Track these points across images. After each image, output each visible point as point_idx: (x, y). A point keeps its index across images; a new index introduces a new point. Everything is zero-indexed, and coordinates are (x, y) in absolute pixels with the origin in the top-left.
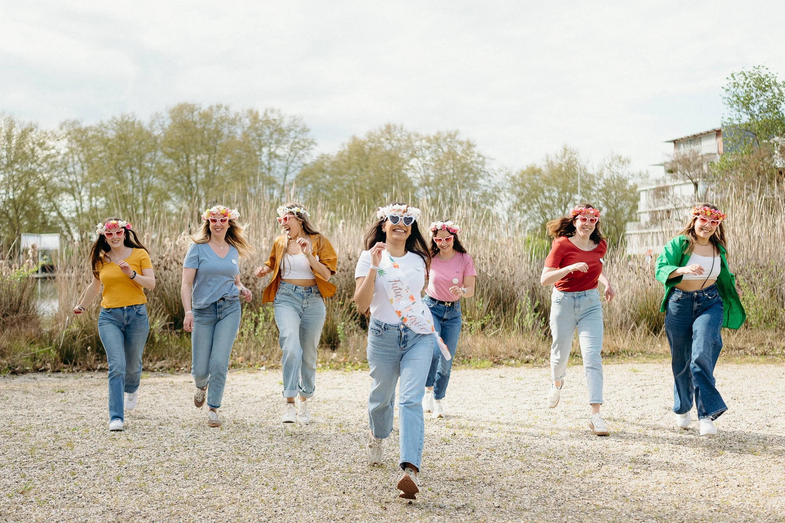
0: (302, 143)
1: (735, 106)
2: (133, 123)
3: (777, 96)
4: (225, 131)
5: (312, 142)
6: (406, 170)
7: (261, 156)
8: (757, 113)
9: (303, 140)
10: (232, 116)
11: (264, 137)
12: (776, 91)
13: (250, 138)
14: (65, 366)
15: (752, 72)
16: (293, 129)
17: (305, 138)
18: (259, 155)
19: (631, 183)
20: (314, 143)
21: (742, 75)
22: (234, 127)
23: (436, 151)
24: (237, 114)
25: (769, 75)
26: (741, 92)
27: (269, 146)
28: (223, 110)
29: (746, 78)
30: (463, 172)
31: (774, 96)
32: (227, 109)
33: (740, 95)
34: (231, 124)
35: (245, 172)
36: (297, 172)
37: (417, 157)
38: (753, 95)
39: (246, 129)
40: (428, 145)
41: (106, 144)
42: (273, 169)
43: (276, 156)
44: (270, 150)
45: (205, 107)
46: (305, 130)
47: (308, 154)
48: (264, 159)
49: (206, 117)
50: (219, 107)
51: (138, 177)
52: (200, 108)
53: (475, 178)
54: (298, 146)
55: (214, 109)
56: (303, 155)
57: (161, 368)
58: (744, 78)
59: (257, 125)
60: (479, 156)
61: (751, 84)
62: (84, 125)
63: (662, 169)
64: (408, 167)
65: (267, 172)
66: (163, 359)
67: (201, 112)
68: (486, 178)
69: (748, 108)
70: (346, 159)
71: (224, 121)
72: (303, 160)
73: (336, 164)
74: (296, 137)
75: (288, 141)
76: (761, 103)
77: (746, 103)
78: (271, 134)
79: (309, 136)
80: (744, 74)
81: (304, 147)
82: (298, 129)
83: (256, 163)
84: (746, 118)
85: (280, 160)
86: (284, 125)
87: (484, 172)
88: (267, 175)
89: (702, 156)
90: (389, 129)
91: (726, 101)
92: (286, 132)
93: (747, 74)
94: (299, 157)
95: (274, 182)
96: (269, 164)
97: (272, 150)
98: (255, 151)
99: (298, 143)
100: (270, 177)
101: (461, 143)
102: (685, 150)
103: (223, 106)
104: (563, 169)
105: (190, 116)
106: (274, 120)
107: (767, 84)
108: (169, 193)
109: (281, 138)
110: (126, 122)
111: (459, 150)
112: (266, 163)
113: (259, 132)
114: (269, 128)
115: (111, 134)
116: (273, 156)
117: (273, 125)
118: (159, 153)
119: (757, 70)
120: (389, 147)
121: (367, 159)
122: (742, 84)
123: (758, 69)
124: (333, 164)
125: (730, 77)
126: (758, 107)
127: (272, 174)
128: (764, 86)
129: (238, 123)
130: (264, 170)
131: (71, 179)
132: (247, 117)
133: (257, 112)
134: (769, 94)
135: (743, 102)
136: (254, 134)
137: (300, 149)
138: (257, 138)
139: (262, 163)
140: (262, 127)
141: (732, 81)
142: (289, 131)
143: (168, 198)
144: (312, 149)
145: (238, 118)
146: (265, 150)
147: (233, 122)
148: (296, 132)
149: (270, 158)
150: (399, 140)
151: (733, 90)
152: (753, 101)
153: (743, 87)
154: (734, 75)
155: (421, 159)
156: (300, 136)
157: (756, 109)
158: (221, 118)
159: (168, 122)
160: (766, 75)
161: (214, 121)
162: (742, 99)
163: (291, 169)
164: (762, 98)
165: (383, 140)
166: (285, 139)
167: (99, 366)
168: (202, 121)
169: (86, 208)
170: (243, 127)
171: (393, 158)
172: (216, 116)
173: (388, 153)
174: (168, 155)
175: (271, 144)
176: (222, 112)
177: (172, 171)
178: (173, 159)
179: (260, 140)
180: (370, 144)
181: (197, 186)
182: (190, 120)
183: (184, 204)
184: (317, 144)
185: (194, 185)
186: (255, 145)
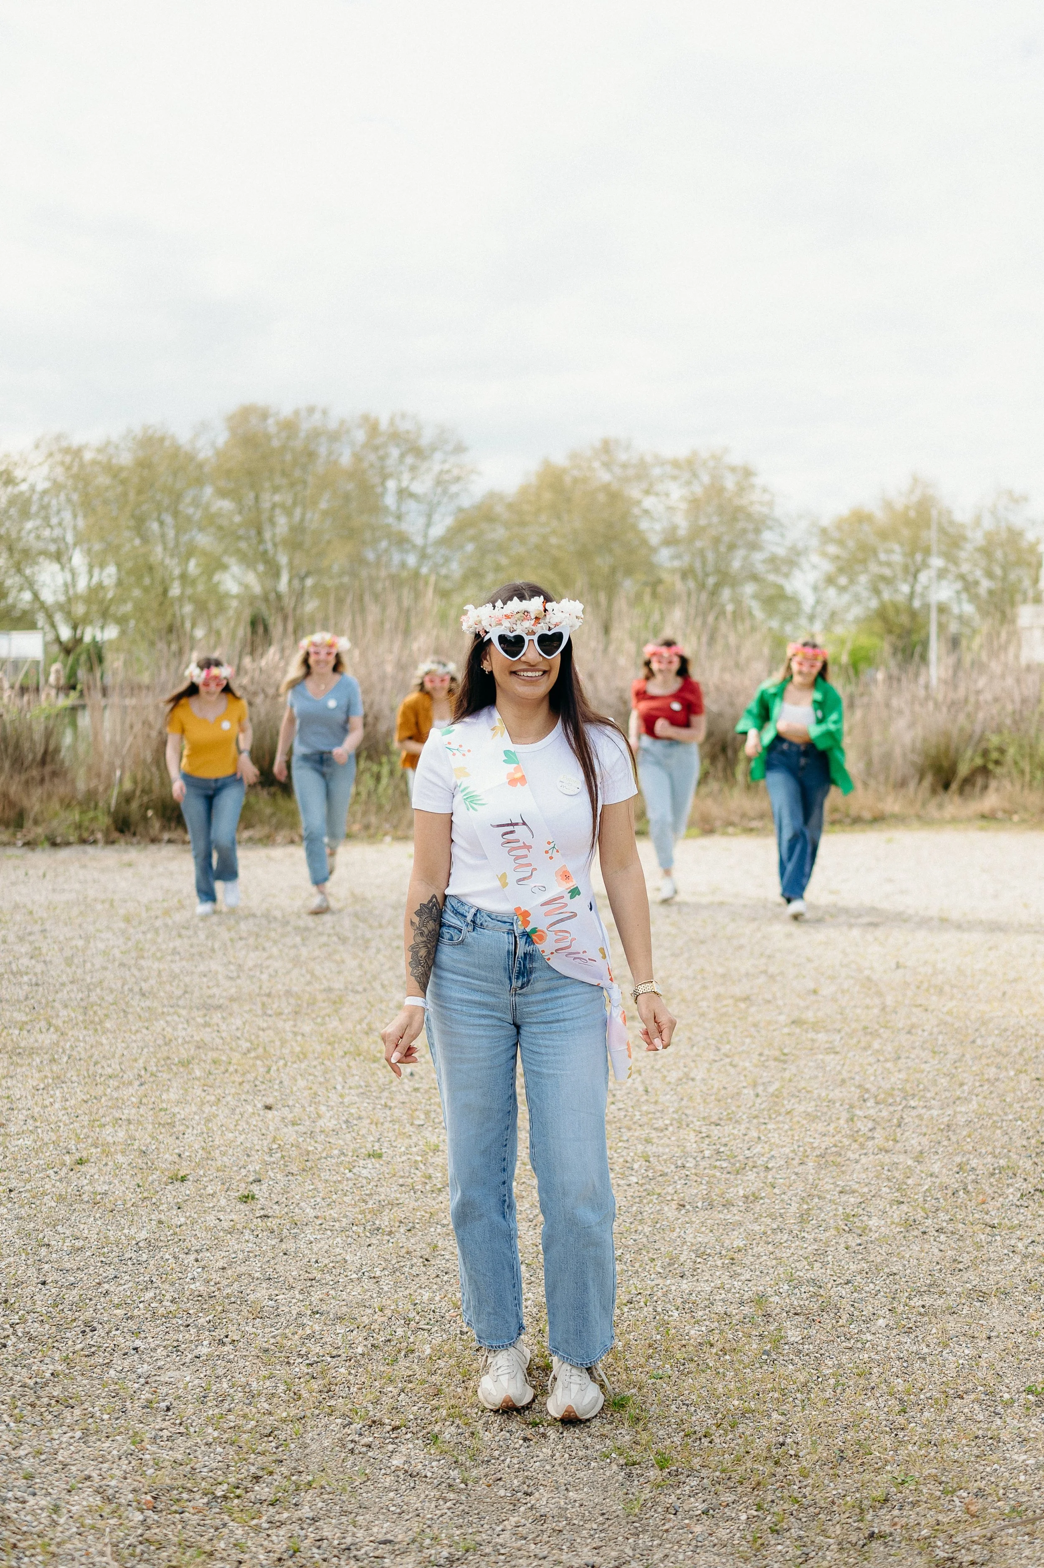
0: (456, 472)
2: (162, 440)
4: (323, 450)
5: (473, 471)
6: (636, 517)
7: (384, 494)
9: (457, 466)
10: (333, 425)
11: (389, 462)
13: (366, 464)
16: (440, 447)
17: (460, 463)
18: (380, 494)
19: (1030, 536)
20: (476, 472)
22: (337, 445)
23: (689, 483)
24: (342, 422)
27: (399, 478)
28: (317, 416)
30: (736, 520)
32: (325, 412)
34: (333, 440)
35: (357, 522)
36: (449, 521)
37: (656, 495)
39: (357, 448)
40: (676, 472)
41: (115, 476)
42: (405, 518)
43: (412, 495)
44: (399, 485)
45: (286, 411)
46: (460, 448)
47: (466, 491)
48: (390, 500)
49: (290, 427)
50: (311, 410)
51: (172, 533)
52: (278, 413)
53: (757, 531)
54: (448, 477)
55: (303, 413)
56: (457, 492)
59: (377, 441)
60: (765, 492)
62: (77, 440)
64: (639, 512)
65: (395, 522)
67: (281, 418)
68: (776, 529)
70: (533, 498)
71: (319, 435)
72: (457, 502)
73: (516, 508)
74: (444, 462)
75: (431, 468)
78: (402, 456)
79: (467, 459)
81: (459, 479)
82: (449, 447)
83: (375, 508)
85: (417, 501)
86: (425, 441)
87: (774, 520)
88: (396, 529)
90: (606, 447)
92: (427, 452)
94: (450, 496)
95: (408, 541)
96: (398, 508)
97: (404, 484)
98: (373, 487)
99: (450, 472)
100: (400, 531)
101: (733, 469)
103: (319, 409)
104: (912, 514)
105: (262, 425)
106: (407, 432)
108: (226, 559)
109: (418, 463)
110: (151, 438)
111: (730, 483)
112: (393, 507)
113: (381, 453)
114: (398, 445)
115: (125, 459)
116: (404, 495)
117: (406, 440)
118: (208, 491)
120: (605, 477)
121: (569, 500)
124: (510, 506)
127: (403, 526)
129: (344, 438)
130: (389, 520)
131: (55, 536)
132: (360, 428)
133: (377, 418)
136: (372, 457)
137: (452, 483)
138: (378, 464)
139: (386, 509)
140: (386, 444)
142: (433, 450)
143: (224, 567)
144: (473, 482)
145: (343, 429)
146: (391, 484)
147: (334, 437)
148: (444, 452)
149: (400, 498)
150: (624, 466)
155: (661, 498)
156: (452, 459)
158: (315, 429)
159: (222, 437)
161: (302, 435)
163: (437, 517)
165: (596, 464)
166: (426, 464)
168: (284, 435)
169: (82, 584)
170: (353, 446)
171: (614, 497)
172: (305, 426)
173: (606, 488)
174: (222, 493)
175: (401, 473)
176: (317, 419)
177: (231, 522)
178: (232, 500)
179: (382, 468)
180: (574, 473)
181: (274, 546)
182: (262, 434)
183: (251, 578)
184: (480, 474)
185: (269, 545)
186: (373, 476)
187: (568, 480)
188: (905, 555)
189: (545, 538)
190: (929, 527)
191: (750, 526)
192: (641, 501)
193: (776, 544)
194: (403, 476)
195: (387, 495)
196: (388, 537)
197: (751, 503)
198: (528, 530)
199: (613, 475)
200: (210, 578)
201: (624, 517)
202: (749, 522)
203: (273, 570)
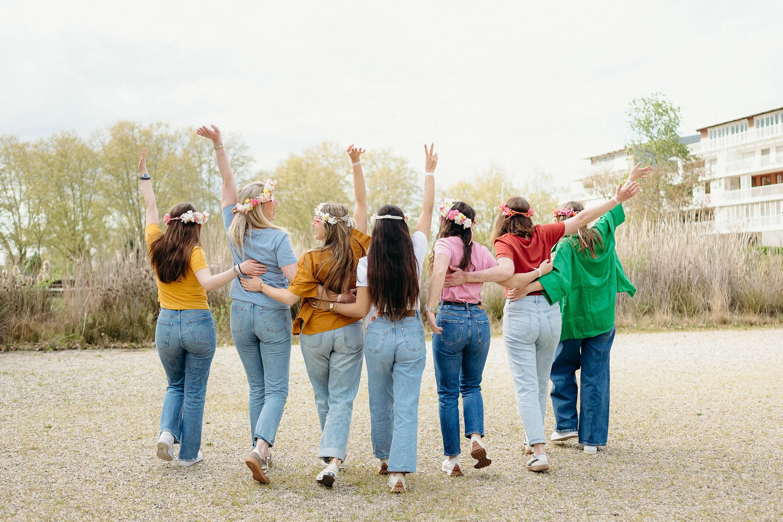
0: (241, 160)
1: (637, 129)
2: (74, 140)
3: (673, 120)
4: (166, 148)
5: (250, 159)
7: (201, 172)
8: (656, 135)
9: (242, 157)
10: (171, 132)
11: (204, 154)
12: (672, 116)
13: (190, 155)
14: (89, 345)
15: (651, 98)
16: (232, 147)
17: (244, 155)
18: (199, 172)
20: (252, 160)
21: (642, 101)
22: (174, 144)
23: (370, 167)
24: (177, 132)
25: (667, 101)
26: (642, 116)
27: (209, 163)
28: (163, 128)
29: (646, 104)
30: (397, 187)
31: (670, 120)
32: (167, 126)
33: (641, 119)
34: (171, 141)
35: (186, 188)
38: (652, 119)
39: (185, 147)
41: (46, 161)
42: (213, 185)
44: (210, 167)
45: (145, 126)
46: (243, 147)
47: (247, 171)
48: (204, 176)
49: (147, 134)
50: (159, 125)
51: (79, 194)
52: (141, 126)
53: (408, 193)
54: (237, 163)
55: (155, 126)
56: (242, 172)
58: (644, 104)
59: (197, 143)
60: (412, 172)
61: (650, 109)
62: (22, 140)
63: (581, 184)
64: (343, 183)
65: (207, 188)
67: (142, 129)
68: (418, 193)
69: (648, 131)
70: (284, 175)
71: (164, 139)
72: (242, 177)
74: (235, 154)
76: (659, 127)
77: (647, 126)
79: (247, 153)
80: (644, 100)
81: (243, 164)
82: (237, 147)
83: (197, 180)
84: (646, 140)
88: (208, 191)
89: (613, 173)
90: (325, 147)
91: (629, 124)
93: (647, 101)
94: (238, 173)
95: (214, 198)
96: (209, 180)
98: (195, 168)
99: (238, 160)
100: (210, 193)
101: (394, 160)
102: (601, 167)
103: (163, 124)
105: (131, 133)
107: (664, 109)
108: (109, 208)
110: (67, 140)
111: (393, 167)
112: (206, 179)
113: (199, 149)
115: (52, 151)
116: (212, 173)
118: (100, 169)
119: (655, 97)
120: (325, 164)
121: (305, 176)
122: (643, 109)
123: (656, 95)
125: (632, 103)
126: (657, 131)
127: (211, 190)
128: (661, 111)
129: (178, 141)
130: (204, 187)
131: (9, 195)
132: (187, 135)
134: (666, 118)
135: (643, 125)
136: (194, 151)
137: (239, 166)
138: (197, 155)
139: (202, 180)
140: (201, 145)
141: (634, 107)
143: (109, 213)
144: (251, 165)
145: (178, 135)
146: (205, 167)
147: (172, 140)
148: (235, 149)
149: (210, 174)
150: (334, 157)
151: (635, 114)
152: (652, 124)
153: (643, 112)
154: (636, 101)
156: (239, 153)
157: (654, 132)
158: (162, 135)
159: (108, 139)
160: (664, 102)
161: (154, 138)
162: (643, 123)
164: (660, 122)
165: (320, 156)
167: (112, 346)
168: (143, 138)
170: (183, 145)
171: (330, 175)
172: (156, 134)
173: (325, 169)
174: (108, 172)
175: (210, 160)
176: (162, 129)
177: (113, 188)
178: (113, 175)
179: (200, 158)
180: (307, 160)
181: (138, 201)
182: (131, 138)
183: (125, 219)
184: (255, 161)
185: (135, 200)
186: (194, 162)
187: (304, 166)
188: (487, 208)
189: (292, 197)
190: (500, 192)
191: (404, 191)
192: (344, 177)
193: (418, 201)
194: (211, 162)
195: (203, 173)
196: (203, 196)
197: (405, 178)
198: (282, 193)
199: (329, 162)
200: (101, 219)
201: (335, 185)
202: (404, 188)
203: (138, 214)
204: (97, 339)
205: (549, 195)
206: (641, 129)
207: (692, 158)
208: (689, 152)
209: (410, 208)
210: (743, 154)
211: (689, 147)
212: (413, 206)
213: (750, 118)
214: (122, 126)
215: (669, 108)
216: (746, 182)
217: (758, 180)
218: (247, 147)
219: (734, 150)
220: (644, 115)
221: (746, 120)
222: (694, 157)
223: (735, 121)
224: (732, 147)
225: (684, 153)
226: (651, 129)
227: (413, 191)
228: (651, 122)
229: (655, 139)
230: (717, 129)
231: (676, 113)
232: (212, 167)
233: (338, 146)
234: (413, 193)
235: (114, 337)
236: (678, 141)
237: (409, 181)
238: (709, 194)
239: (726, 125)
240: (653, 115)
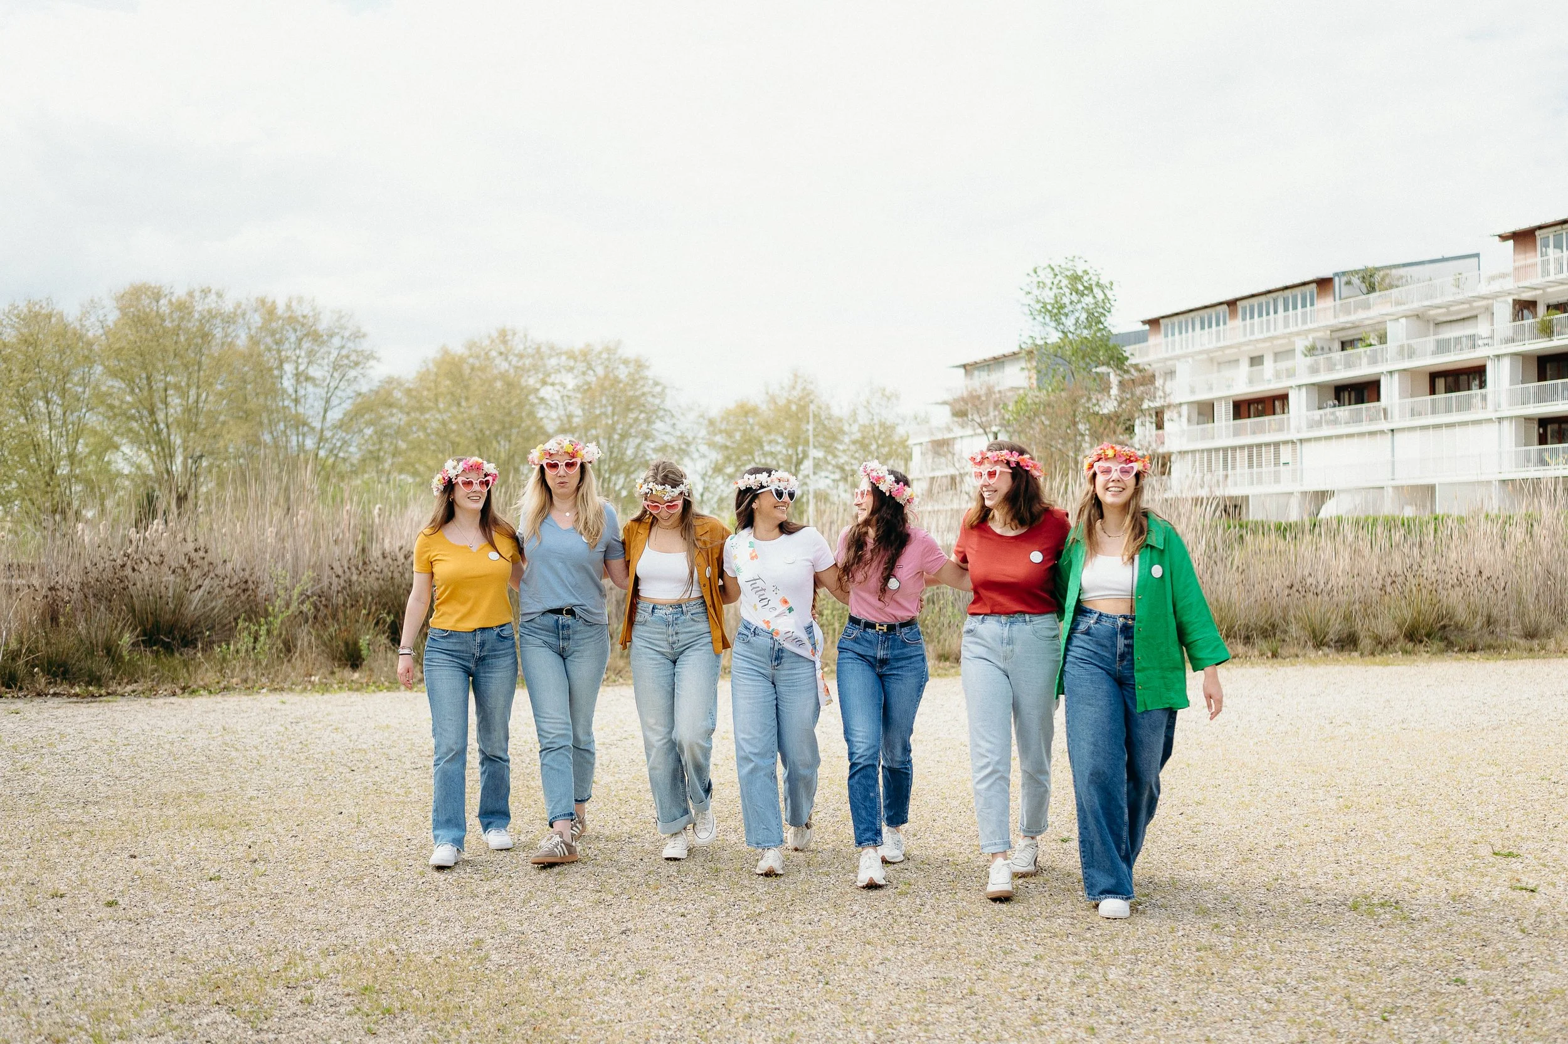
0: (353, 357)
1: (1039, 318)
2: (49, 316)
3: (1101, 303)
4: (218, 333)
5: (370, 356)
6: (533, 405)
7: (281, 377)
8: (1072, 329)
9: (356, 351)
10: (228, 306)
11: (287, 345)
12: (1100, 296)
13: (262, 347)
15: (1063, 265)
16: (337, 334)
17: (359, 349)
18: (277, 377)
19: (901, 431)
20: (374, 358)
21: (1049, 270)
22: (232, 328)
23: (584, 373)
24: (239, 305)
25: (1091, 271)
26: (1048, 296)
27: (297, 362)
28: (213, 297)
29: (1056, 275)
30: (628, 409)
31: (1096, 303)
32: (219, 295)
33: (1048, 301)
34: (228, 322)
35: (252, 405)
36: (347, 405)
37: (553, 384)
38: (1066, 300)
39: (253, 332)
40: (572, 363)
42: (303, 400)
43: (308, 379)
44: (297, 369)
45: (180, 292)
46: (358, 335)
47: (364, 376)
48: (288, 383)
49: (184, 308)
50: (206, 292)
51: (59, 411)
52: (172, 293)
53: (649, 421)
54: (346, 361)
55: (197, 294)
56: (356, 377)
57: (134, 691)
58: (1052, 276)
59: (274, 325)
60: (656, 384)
61: (1062, 284)
63: (946, 411)
64: (536, 401)
65: (292, 405)
66: (136, 682)
67: (174, 299)
68: (667, 419)
69: (1058, 322)
70: (431, 384)
71: (215, 317)
72: (356, 387)
73: (414, 393)
74: (343, 347)
75: (329, 353)
76: (1077, 314)
77: (1056, 312)
78: (300, 341)
79: (365, 345)
80: (1053, 269)
81: (357, 364)
82: (347, 334)
83: (274, 392)
84: (1054, 337)
85: (316, 385)
86: (322, 326)
87: (665, 410)
88: (293, 412)
89: (1000, 392)
90: (503, 336)
91: (1026, 310)
92: (325, 337)
93: (1057, 269)
94: (348, 381)
95: (305, 424)
96: (296, 391)
98: (270, 369)
99: (348, 357)
100: (298, 414)
101: (626, 362)
102: (980, 381)
103: (213, 291)
104: (794, 408)
105: (154, 306)
106: (304, 317)
107: (1086, 284)
108: (116, 439)
109: (316, 348)
110: (37, 315)
111: (623, 373)
112: (291, 390)
113: (278, 336)
114: (295, 330)
115: (9, 335)
116: (302, 379)
117: (303, 325)
118: (98, 369)
119: (1071, 263)
120: (504, 367)
121: (467, 387)
122: (1050, 285)
123: (1073, 260)
124: (409, 392)
125: (1032, 273)
126: (1074, 321)
127: (301, 410)
128: (1081, 288)
129: (241, 320)
130: (286, 403)
132: (256, 310)
133: (274, 302)
134: (1088, 300)
135: (1050, 312)
136: (269, 340)
137: (350, 367)
138: (275, 347)
139: (284, 391)
140: (283, 328)
141: (1035, 279)
142: (331, 336)
143: (115, 447)
144: (371, 367)
145: (239, 312)
146: (288, 368)
147: (230, 320)
148: (342, 338)
149: (298, 381)
150: (521, 356)
151: (1036, 292)
152: (1066, 310)
153: (1050, 289)
154: (1038, 270)
155: (557, 387)
156: (350, 345)
157: (1069, 323)
158: (210, 311)
159: (112, 315)
160: (1086, 271)
161: (197, 316)
162: (1049, 307)
163: (335, 401)
164: (1079, 306)
165: (494, 354)
166: (324, 350)
167: (51, 691)
168: (177, 315)
170: (249, 329)
171: (510, 385)
172: (199, 308)
173: (503, 376)
174: (113, 373)
175: (298, 357)
176: (211, 301)
177: (122, 402)
178: (123, 380)
179: (279, 351)
180: (471, 360)
181: (168, 427)
182: (154, 314)
183: (143, 459)
184: (378, 360)
185: (162, 426)
186: (270, 359)
187: (467, 371)
189: (444, 423)
191: (643, 416)
192: (538, 390)
193: (667, 433)
194: (300, 360)
195: (285, 377)
196: (285, 419)
197: (643, 394)
198: (427, 416)
199: (510, 364)
200: (100, 457)
201: (521, 405)
202: (641, 412)
203: (167, 451)
204: (23, 680)
205: (893, 428)
206: (1048, 318)
207: (1132, 370)
208: (1127, 358)
209: (652, 445)
210: (1219, 364)
211: (1128, 350)
212: (658, 443)
213: (1232, 304)
214: (137, 292)
215: (1094, 283)
216: (1223, 412)
217: (1244, 409)
218: (364, 336)
219: (1204, 356)
220: (1052, 294)
221: (1225, 306)
222: (1136, 366)
223: (1206, 307)
224: (1200, 353)
225: (1118, 361)
226: (1063, 318)
227: (657, 417)
228: (1063, 306)
229: (1070, 335)
230: (1176, 319)
231: (1107, 292)
232: (302, 368)
233: (525, 336)
234: (658, 421)
235: (55, 675)
236: (1108, 339)
237: (650, 399)
238: (1160, 432)
239: (1192, 314)
240: (1068, 294)
